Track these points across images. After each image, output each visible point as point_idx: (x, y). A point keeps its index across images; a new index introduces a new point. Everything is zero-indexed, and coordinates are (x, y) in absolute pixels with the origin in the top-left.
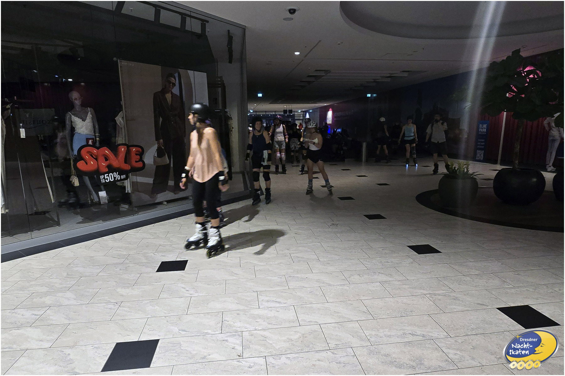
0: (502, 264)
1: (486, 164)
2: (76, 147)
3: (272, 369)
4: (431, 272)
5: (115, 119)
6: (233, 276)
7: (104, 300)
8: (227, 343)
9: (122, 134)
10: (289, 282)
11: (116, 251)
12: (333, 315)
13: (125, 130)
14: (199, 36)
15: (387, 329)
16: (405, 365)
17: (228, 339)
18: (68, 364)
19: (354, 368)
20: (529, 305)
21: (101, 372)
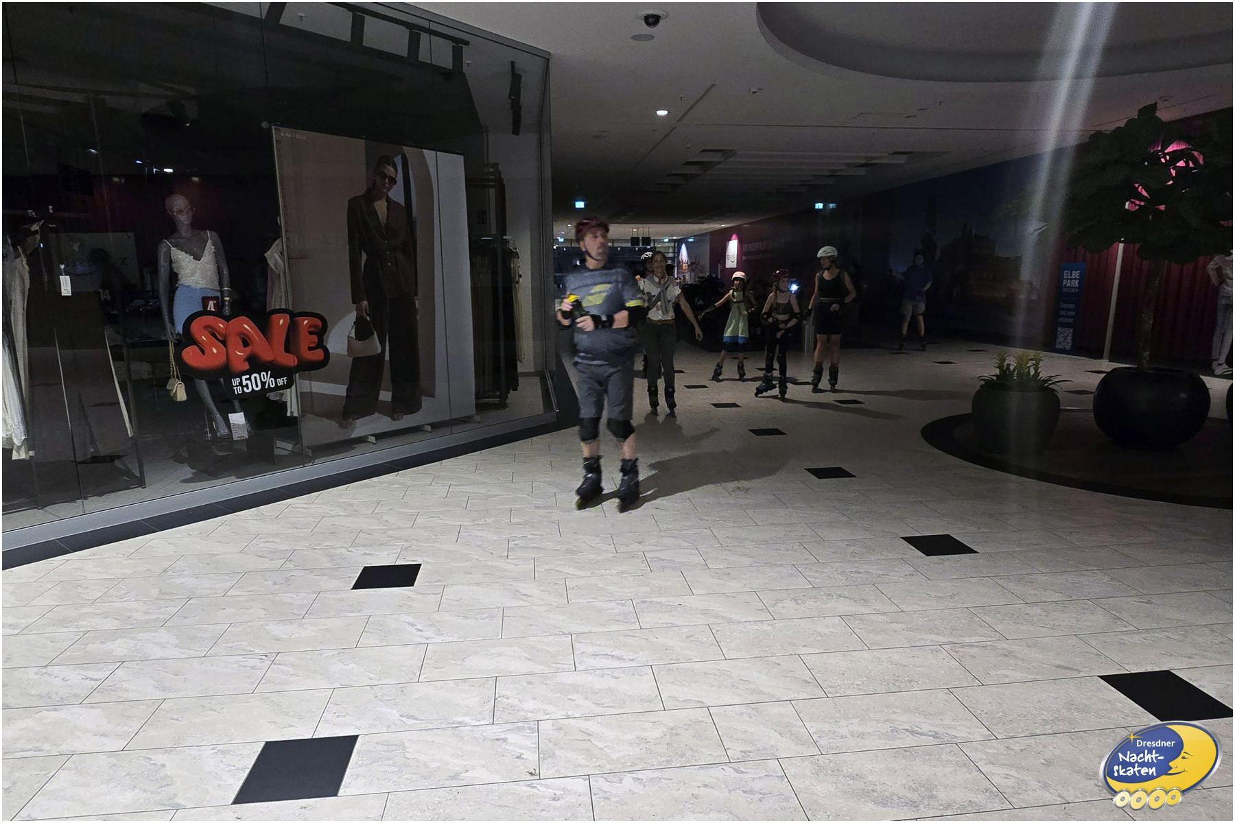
0: (1112, 579)
1: (1080, 358)
2: (181, 315)
3: (602, 804)
4: (954, 595)
5: (266, 255)
6: (521, 599)
7: (239, 649)
8: (507, 745)
9: (280, 287)
10: (641, 614)
11: (265, 542)
12: (738, 688)
13: (285, 279)
14: (446, 74)
15: (857, 721)
16: (895, 798)
17: (507, 736)
18: (161, 787)
19: (784, 804)
20: (1173, 671)
21: (232, 804)
